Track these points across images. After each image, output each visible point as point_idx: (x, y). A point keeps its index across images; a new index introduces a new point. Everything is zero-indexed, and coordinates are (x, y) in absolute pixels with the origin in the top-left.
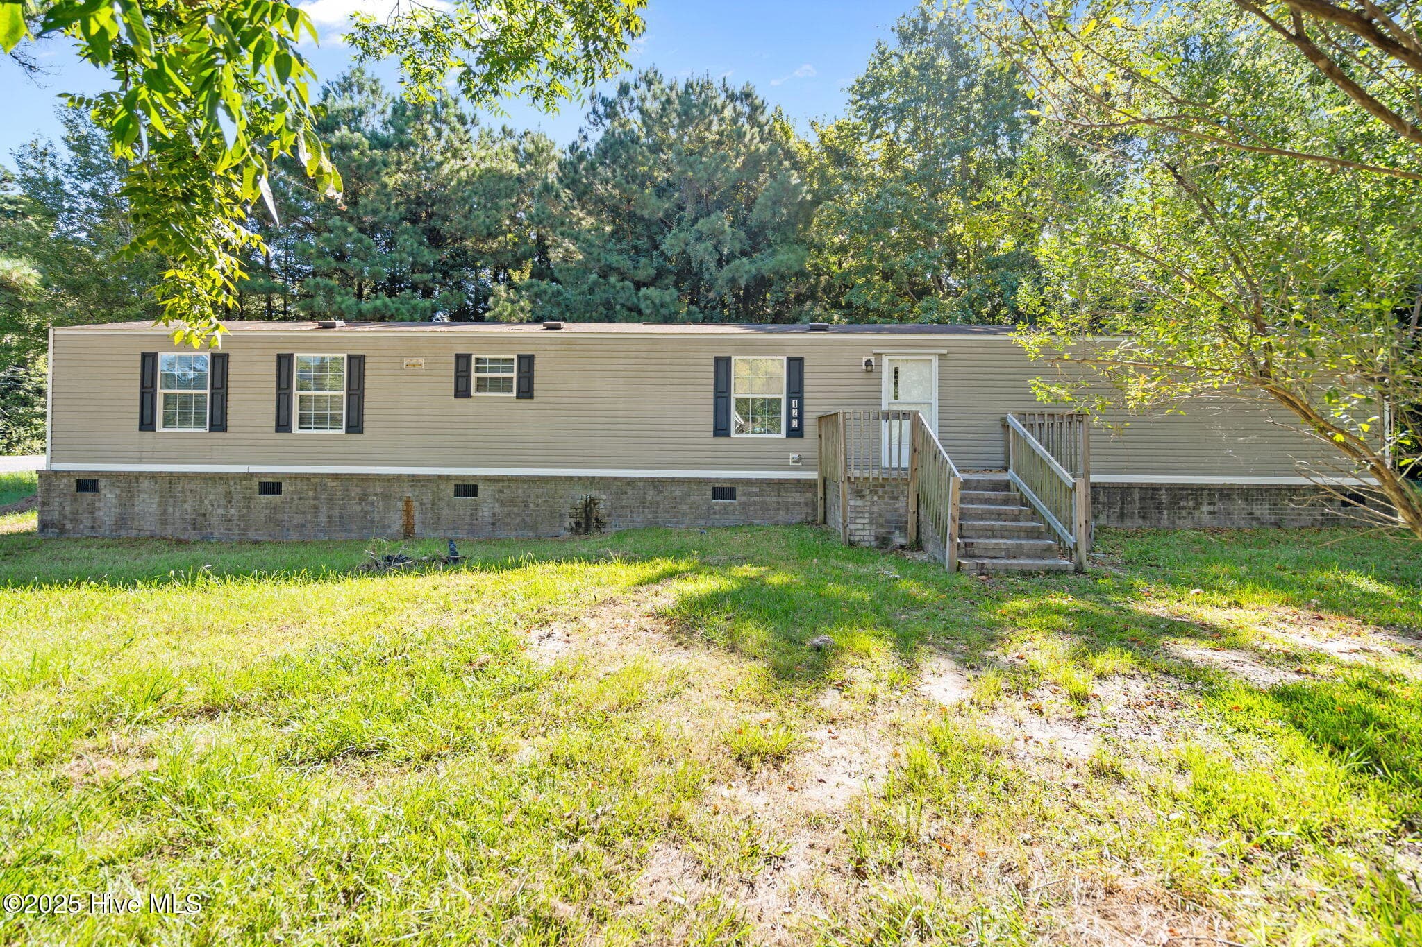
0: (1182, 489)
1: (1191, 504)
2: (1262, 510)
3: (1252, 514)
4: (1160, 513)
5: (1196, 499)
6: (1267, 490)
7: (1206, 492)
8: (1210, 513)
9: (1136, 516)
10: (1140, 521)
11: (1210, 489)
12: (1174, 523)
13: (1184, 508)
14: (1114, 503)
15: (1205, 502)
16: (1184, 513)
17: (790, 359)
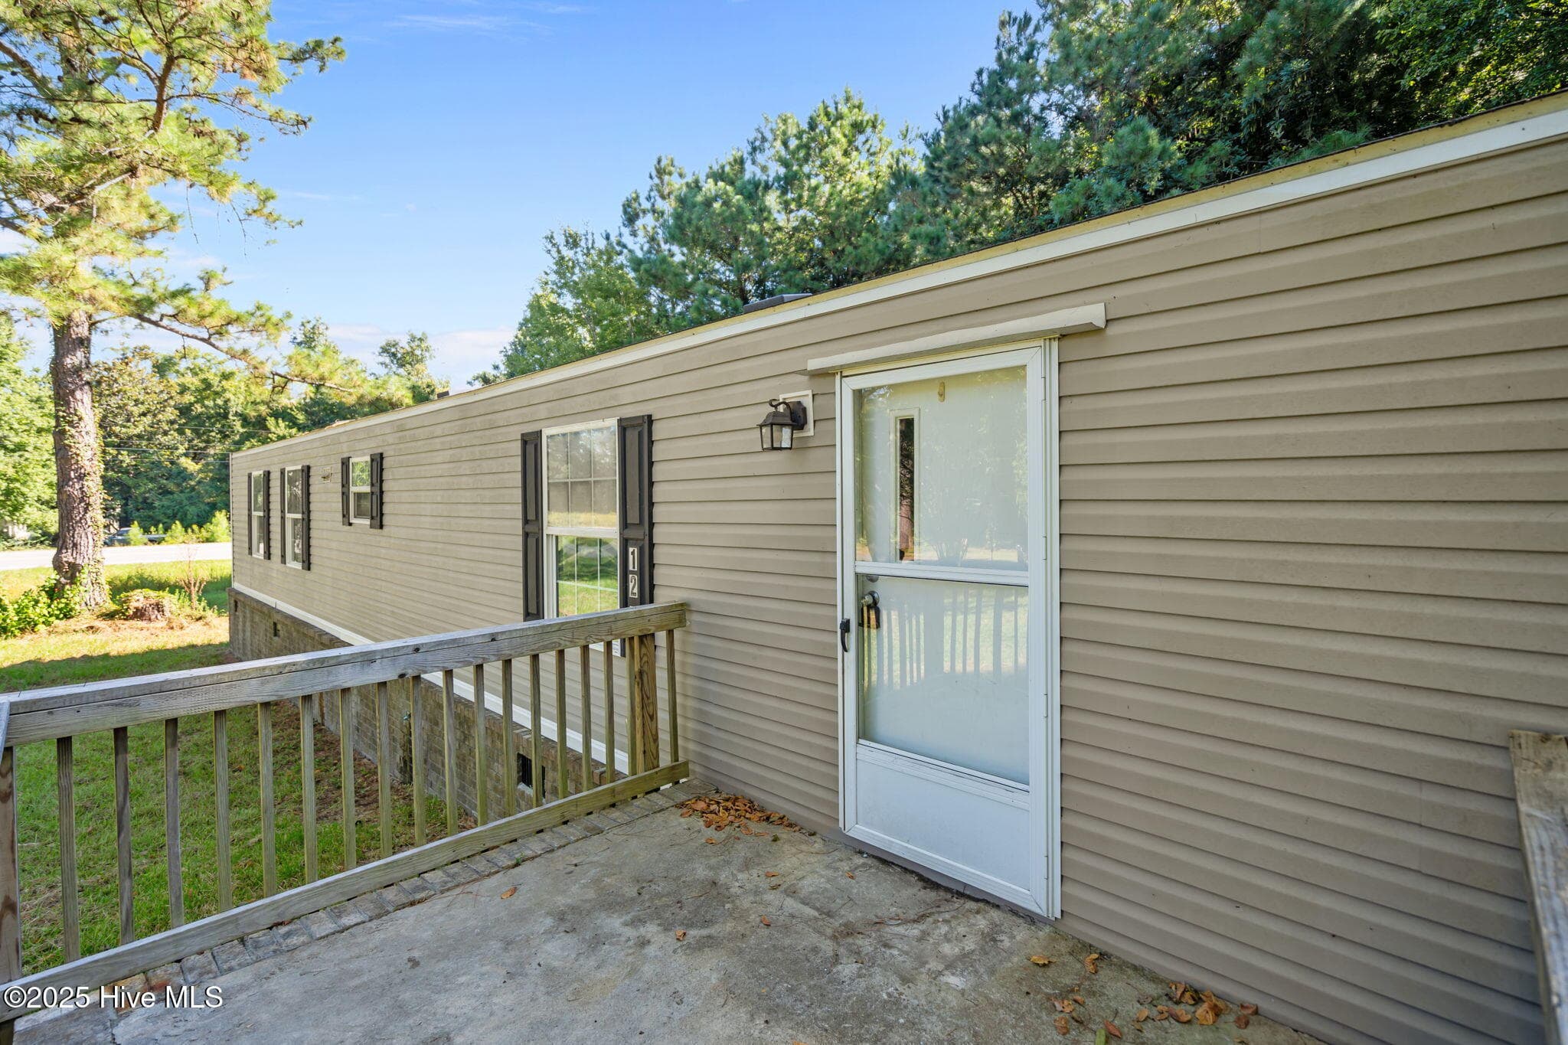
17: (625, 427)
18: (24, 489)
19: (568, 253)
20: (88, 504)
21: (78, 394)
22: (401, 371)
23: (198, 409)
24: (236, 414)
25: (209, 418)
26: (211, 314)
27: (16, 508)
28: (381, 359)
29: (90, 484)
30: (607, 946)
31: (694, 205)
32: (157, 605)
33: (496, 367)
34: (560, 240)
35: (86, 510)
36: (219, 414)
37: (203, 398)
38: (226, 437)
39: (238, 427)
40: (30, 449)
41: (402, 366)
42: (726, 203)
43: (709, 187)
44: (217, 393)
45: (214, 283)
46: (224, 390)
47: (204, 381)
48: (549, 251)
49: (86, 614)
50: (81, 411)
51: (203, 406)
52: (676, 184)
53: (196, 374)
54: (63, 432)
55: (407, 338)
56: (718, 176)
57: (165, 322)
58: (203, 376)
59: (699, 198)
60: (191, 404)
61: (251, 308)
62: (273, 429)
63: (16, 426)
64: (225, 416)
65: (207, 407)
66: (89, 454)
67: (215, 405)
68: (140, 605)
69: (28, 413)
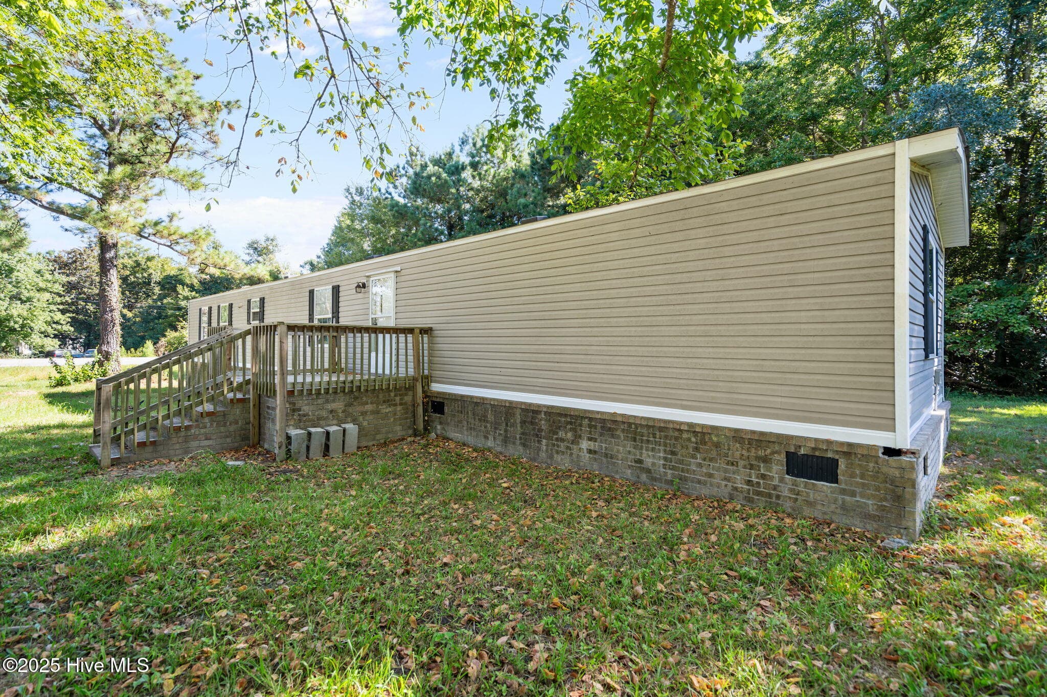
0: (560, 415)
1: (570, 435)
2: (654, 459)
3: (640, 461)
4: (539, 442)
5: (574, 430)
6: (661, 429)
7: (586, 422)
8: (590, 451)
9: (518, 442)
10: (521, 448)
11: (590, 419)
12: (551, 457)
13: (562, 440)
14: (499, 424)
15: (585, 436)
16: (563, 446)
17: (333, 288)
18: (32, 325)
19: (357, 198)
22: (260, 259)
23: (132, 279)
24: (156, 283)
25: (139, 284)
26: (173, 234)
27: (26, 336)
28: (247, 251)
31: (423, 177)
33: (319, 257)
34: (353, 190)
36: (144, 282)
37: (135, 272)
38: (148, 296)
39: (157, 290)
40: (34, 300)
41: (260, 255)
42: (439, 177)
43: (431, 169)
44: (143, 269)
45: (175, 218)
46: (148, 268)
47: (136, 262)
48: (347, 197)
51: (135, 277)
52: (419, 161)
53: (130, 257)
55: (264, 239)
56: (437, 162)
57: (152, 238)
58: (134, 259)
59: (425, 174)
60: (128, 276)
61: (191, 231)
62: (181, 292)
63: (28, 287)
64: (149, 284)
65: (137, 278)
67: (144, 277)
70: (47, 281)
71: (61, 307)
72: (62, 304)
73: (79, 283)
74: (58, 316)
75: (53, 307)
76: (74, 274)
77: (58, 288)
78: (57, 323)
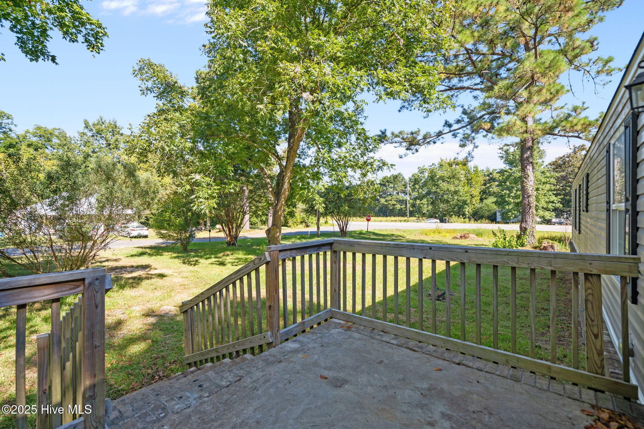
20: (530, 207)
21: (528, 167)
26: (576, 125)
29: (531, 199)
30: (421, 411)
32: (552, 246)
35: (530, 209)
49: (529, 246)
50: (529, 173)
54: (523, 181)
57: (560, 133)
66: (531, 189)
68: (545, 245)
69: (540, 177)
70: (547, 177)
71: (555, 192)
72: (554, 190)
73: (566, 176)
74: (553, 198)
75: (550, 193)
76: (563, 171)
77: (553, 181)
78: (553, 202)
